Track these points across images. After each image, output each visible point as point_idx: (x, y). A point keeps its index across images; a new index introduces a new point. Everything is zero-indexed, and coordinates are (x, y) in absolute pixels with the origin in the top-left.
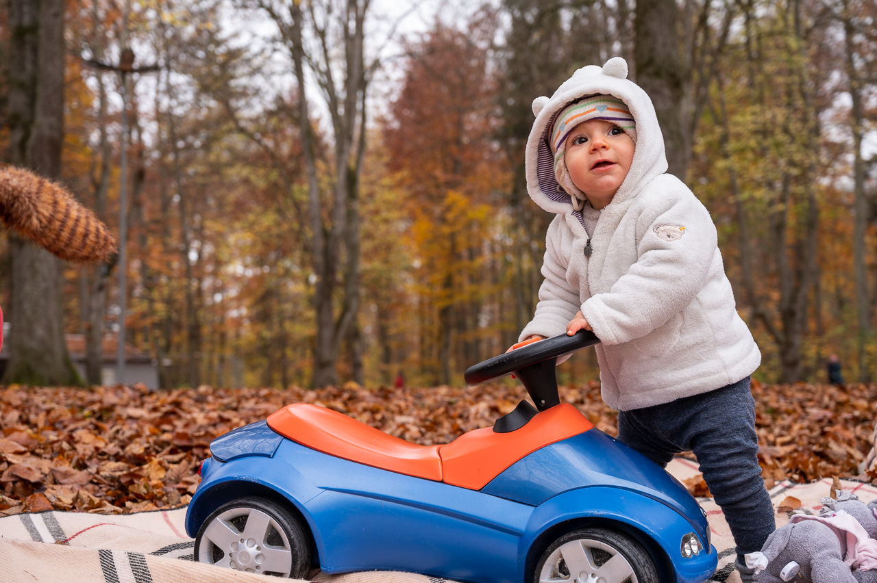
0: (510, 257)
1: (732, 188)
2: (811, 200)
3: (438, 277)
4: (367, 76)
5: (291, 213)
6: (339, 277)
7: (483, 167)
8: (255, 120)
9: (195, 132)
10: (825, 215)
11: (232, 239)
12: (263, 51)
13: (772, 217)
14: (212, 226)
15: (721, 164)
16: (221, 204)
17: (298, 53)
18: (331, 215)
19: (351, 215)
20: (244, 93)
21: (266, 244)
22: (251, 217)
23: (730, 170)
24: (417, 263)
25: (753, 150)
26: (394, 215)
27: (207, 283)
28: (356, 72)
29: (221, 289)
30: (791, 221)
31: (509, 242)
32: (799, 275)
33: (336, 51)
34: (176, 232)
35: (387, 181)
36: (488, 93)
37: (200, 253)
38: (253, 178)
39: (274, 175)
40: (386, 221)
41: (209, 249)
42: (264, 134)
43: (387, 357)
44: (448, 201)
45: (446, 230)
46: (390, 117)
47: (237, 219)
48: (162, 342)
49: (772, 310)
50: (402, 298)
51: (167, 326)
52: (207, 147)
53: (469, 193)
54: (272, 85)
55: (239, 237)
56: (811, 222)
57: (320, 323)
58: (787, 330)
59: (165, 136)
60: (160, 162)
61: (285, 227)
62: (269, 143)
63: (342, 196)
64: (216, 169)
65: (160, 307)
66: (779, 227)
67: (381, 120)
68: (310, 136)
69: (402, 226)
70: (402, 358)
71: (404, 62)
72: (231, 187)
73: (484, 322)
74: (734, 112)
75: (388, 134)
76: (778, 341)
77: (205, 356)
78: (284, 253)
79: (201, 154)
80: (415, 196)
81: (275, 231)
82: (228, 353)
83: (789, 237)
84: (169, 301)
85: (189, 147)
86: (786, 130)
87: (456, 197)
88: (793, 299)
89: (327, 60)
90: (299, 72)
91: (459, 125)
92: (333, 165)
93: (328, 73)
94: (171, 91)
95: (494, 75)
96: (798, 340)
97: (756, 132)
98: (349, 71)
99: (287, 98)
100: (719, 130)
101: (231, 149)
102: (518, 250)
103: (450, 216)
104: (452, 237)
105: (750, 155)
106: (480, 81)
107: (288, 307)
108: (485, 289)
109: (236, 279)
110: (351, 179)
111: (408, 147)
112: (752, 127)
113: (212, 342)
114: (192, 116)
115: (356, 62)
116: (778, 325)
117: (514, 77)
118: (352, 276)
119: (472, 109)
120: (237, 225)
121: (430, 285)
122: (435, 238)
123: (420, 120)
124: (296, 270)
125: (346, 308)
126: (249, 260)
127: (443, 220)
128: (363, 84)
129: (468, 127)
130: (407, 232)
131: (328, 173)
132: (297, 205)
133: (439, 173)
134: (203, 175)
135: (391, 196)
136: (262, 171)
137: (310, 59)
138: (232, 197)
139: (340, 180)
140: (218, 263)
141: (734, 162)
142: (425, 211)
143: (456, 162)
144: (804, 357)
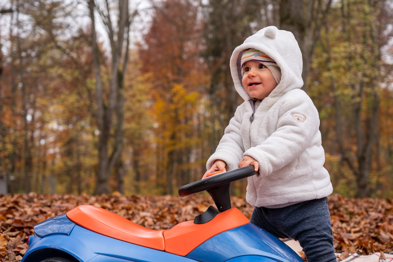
0: (209, 123)
1: (332, 88)
2: (375, 96)
3: (168, 134)
4: (130, 19)
5: (85, 95)
6: (112, 131)
7: (194, 72)
8: (67, 42)
9: (32, 47)
10: (383, 104)
11: (51, 109)
12: (72, 3)
13: (353, 105)
14: (40, 102)
15: (326, 74)
16: (46, 89)
17: (92, 5)
18: (108, 97)
19: (119, 97)
20: (60, 27)
21: (71, 112)
22: (63, 97)
23: (331, 78)
24: (156, 125)
25: (344, 68)
26: (144, 97)
27: (37, 133)
28: (124, 17)
29: (45, 137)
30: (364, 107)
31: (208, 114)
32: (368, 137)
33: (113, 5)
34: (19, 104)
35: (140, 78)
36: (198, 31)
37: (33, 116)
38: (65, 75)
39: (76, 73)
40: (139, 101)
41: (38, 114)
42: (72, 49)
43: (138, 178)
44: (174, 90)
45: (172, 107)
46: (143, 42)
47: (55, 97)
48: (10, 166)
49: (353, 156)
50: (147, 145)
51: (13, 157)
52: (39, 56)
53: (186, 87)
54: (77, 23)
55: (55, 108)
56: (375, 108)
57: (100, 157)
58: (361, 168)
59: (15, 49)
60: (12, 64)
61: (82, 103)
62: (74, 55)
63: (115, 86)
64: (44, 69)
65: (9, 147)
66: (357, 110)
67: (138, 44)
68: (97, 52)
69: (148, 104)
70: (146, 179)
71: (151, 12)
72: (52, 79)
73: (193, 159)
74: (333, 46)
75: (141, 52)
76: (355, 174)
77: (34, 175)
78: (81, 117)
79: (35, 61)
80: (156, 87)
81: (76, 105)
82: (48, 174)
83: (363, 116)
84: (15, 143)
85: (28, 56)
86: (362, 57)
87: (178, 88)
88: (364, 150)
89: (108, 9)
90: (92, 16)
91: (181, 48)
92: (110, 69)
93: (108, 17)
94: (19, 24)
95: (202, 21)
96: (366, 173)
97: (345, 58)
98: (120, 16)
99: (85, 30)
100: (325, 55)
101: (52, 58)
102: (212, 119)
103: (175, 99)
104: (176, 111)
105: (342, 70)
106: (194, 24)
107: (82, 148)
108: (194, 141)
109: (53, 131)
110: (120, 77)
111: (152, 60)
112: (344, 55)
113: (39, 167)
114: (31, 39)
115: (124, 11)
116: (356, 165)
117: (213, 23)
118: (119, 132)
119: (189, 39)
120: (55, 101)
121: (163, 138)
122: (167, 111)
123: (160, 45)
124: (88, 128)
125: (115, 149)
126: (61, 121)
127: (171, 101)
128: (128, 23)
129: (186, 49)
130: (151, 108)
131: (107, 73)
132: (89, 91)
133: (170, 75)
134: (36, 72)
135: (141, 87)
136: (69, 71)
137: (98, 8)
138: (52, 85)
139: (114, 77)
140: (43, 122)
141: (333, 74)
142: (162, 96)
143: (179, 69)
144: (369, 183)
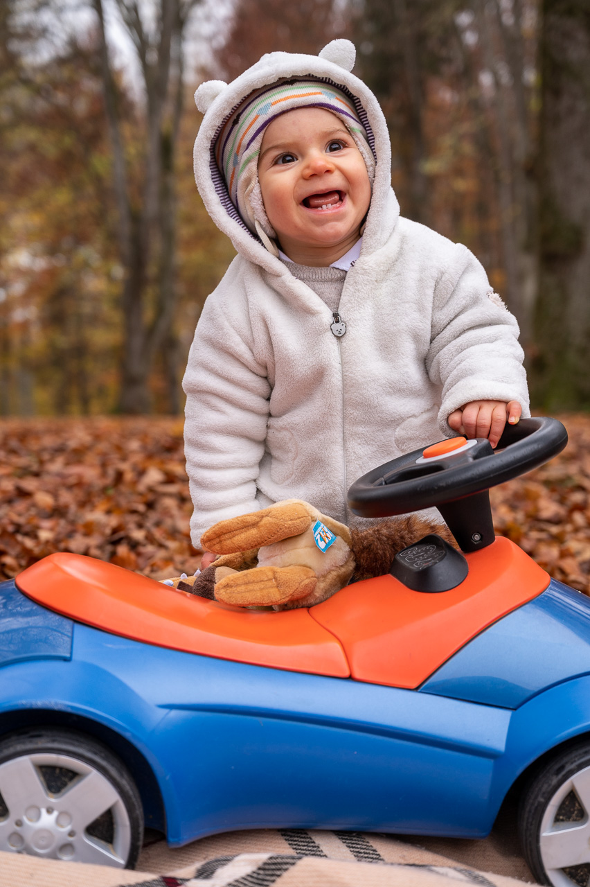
4: (185, 13)
5: (90, 189)
6: (152, 271)
8: (44, 70)
11: (16, 222)
18: (142, 190)
19: (166, 194)
20: (27, 34)
21: (60, 228)
22: (38, 194)
28: (171, 7)
38: (43, 144)
39: (68, 141)
47: (22, 194)
55: (24, 220)
57: (129, 328)
61: (82, 207)
62: (62, 99)
63: (155, 168)
68: (113, 92)
72: (13, 154)
78: (81, 239)
81: (71, 212)
82: (14, 366)
90: (98, 6)
92: (143, 128)
93: (135, 9)
95: (346, 14)
99: (83, 41)
101: (13, 107)
106: (328, 21)
107: (87, 306)
109: (19, 271)
110: (166, 148)
124: (97, 262)
125: (160, 310)
128: (179, 23)
132: (97, 180)
139: (152, 147)
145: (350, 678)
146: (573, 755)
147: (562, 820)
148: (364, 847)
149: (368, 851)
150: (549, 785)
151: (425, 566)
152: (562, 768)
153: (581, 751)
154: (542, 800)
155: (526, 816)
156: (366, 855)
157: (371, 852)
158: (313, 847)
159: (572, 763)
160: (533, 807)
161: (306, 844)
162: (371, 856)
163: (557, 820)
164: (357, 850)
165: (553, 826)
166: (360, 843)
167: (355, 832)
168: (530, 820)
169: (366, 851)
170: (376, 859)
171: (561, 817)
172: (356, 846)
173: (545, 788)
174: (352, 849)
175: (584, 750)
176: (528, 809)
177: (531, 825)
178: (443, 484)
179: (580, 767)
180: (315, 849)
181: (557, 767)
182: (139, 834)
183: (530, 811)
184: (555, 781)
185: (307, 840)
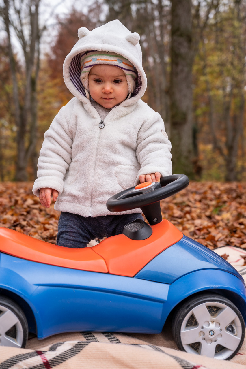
4: (40, 33)
5: (4, 98)
6: (28, 128)
17: (7, 21)
18: (24, 98)
19: (33, 99)
26: (52, 100)
28: (35, 31)
35: (50, 84)
40: (49, 103)
46: (51, 53)
57: (19, 149)
61: (2, 104)
63: (29, 90)
67: (47, 55)
68: (13, 62)
69: (56, 105)
71: (58, 27)
75: (50, 61)
78: (1, 116)
80: (63, 91)
89: (21, 25)
90: (8, 30)
92: (24, 76)
93: (21, 32)
98: (32, 31)
99: (2, 43)
107: (3, 141)
110: (33, 83)
115: (35, 26)
118: (34, 128)
124: (7, 124)
125: (31, 143)
128: (38, 37)
131: (22, 79)
132: (7, 94)
135: (51, 91)
137: (13, 24)
139: (28, 83)
145: (108, 273)
146: (193, 301)
147: (189, 326)
148: (114, 338)
149: (115, 340)
150: (184, 313)
151: (136, 230)
152: (189, 306)
153: (196, 299)
154: (181, 318)
155: (175, 325)
156: (114, 341)
157: (116, 340)
158: (94, 338)
159: (192, 304)
160: (178, 321)
161: (91, 337)
162: (116, 341)
163: (187, 326)
164: (111, 339)
165: (185, 328)
166: (112, 336)
167: (110, 332)
168: (177, 326)
169: (114, 340)
170: (118, 342)
171: (188, 325)
172: (111, 338)
173: (182, 314)
174: (109, 339)
175: (197, 299)
176: (176, 322)
177: (177, 328)
178: (143, 198)
179: (195, 305)
180: (95, 339)
181: (187, 306)
182: (26, 334)
183: (177, 323)
184: (186, 311)
185: (92, 336)
